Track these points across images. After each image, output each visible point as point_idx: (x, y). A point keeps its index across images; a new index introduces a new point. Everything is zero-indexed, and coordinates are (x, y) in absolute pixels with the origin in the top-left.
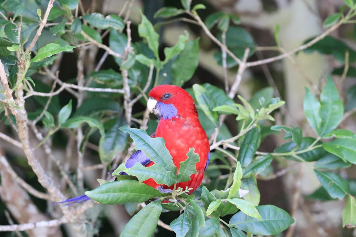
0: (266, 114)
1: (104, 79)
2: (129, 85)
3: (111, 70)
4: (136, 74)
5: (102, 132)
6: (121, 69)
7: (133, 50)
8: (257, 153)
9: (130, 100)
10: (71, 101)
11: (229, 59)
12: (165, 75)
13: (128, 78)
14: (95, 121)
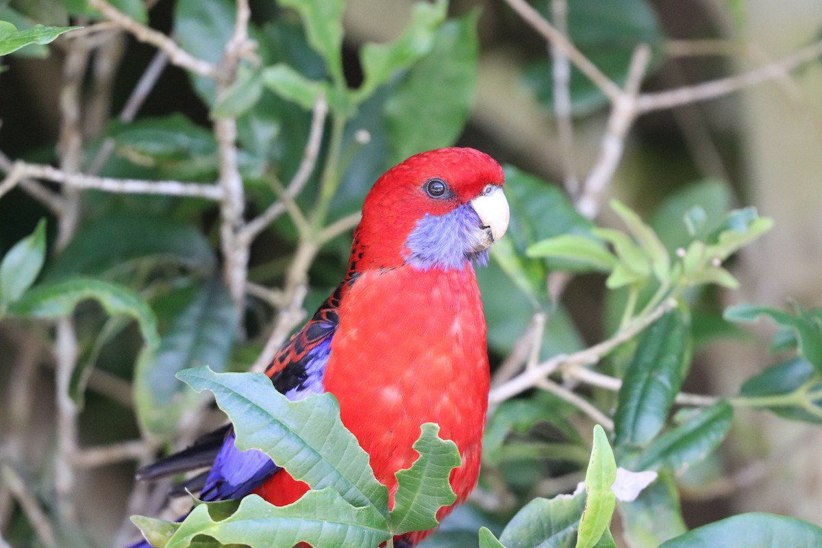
0: (709, 264)
1: (155, 147)
2: (241, 169)
3: (178, 119)
4: (266, 132)
5: (148, 330)
6: (214, 115)
7: (257, 52)
8: (681, 398)
9: (241, 222)
10: (42, 225)
11: (579, 83)
12: (363, 136)
13: (239, 145)
14: (126, 292)
